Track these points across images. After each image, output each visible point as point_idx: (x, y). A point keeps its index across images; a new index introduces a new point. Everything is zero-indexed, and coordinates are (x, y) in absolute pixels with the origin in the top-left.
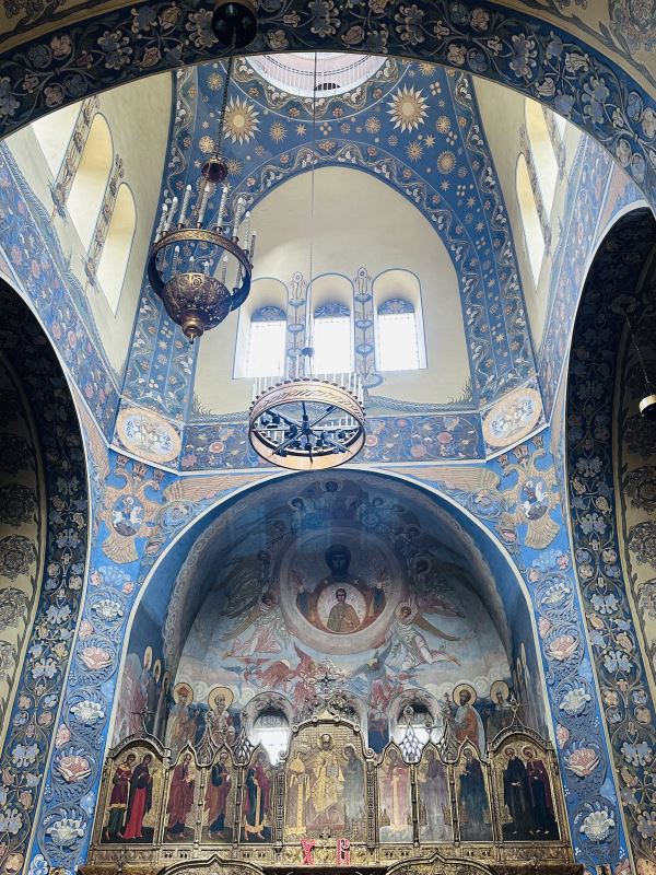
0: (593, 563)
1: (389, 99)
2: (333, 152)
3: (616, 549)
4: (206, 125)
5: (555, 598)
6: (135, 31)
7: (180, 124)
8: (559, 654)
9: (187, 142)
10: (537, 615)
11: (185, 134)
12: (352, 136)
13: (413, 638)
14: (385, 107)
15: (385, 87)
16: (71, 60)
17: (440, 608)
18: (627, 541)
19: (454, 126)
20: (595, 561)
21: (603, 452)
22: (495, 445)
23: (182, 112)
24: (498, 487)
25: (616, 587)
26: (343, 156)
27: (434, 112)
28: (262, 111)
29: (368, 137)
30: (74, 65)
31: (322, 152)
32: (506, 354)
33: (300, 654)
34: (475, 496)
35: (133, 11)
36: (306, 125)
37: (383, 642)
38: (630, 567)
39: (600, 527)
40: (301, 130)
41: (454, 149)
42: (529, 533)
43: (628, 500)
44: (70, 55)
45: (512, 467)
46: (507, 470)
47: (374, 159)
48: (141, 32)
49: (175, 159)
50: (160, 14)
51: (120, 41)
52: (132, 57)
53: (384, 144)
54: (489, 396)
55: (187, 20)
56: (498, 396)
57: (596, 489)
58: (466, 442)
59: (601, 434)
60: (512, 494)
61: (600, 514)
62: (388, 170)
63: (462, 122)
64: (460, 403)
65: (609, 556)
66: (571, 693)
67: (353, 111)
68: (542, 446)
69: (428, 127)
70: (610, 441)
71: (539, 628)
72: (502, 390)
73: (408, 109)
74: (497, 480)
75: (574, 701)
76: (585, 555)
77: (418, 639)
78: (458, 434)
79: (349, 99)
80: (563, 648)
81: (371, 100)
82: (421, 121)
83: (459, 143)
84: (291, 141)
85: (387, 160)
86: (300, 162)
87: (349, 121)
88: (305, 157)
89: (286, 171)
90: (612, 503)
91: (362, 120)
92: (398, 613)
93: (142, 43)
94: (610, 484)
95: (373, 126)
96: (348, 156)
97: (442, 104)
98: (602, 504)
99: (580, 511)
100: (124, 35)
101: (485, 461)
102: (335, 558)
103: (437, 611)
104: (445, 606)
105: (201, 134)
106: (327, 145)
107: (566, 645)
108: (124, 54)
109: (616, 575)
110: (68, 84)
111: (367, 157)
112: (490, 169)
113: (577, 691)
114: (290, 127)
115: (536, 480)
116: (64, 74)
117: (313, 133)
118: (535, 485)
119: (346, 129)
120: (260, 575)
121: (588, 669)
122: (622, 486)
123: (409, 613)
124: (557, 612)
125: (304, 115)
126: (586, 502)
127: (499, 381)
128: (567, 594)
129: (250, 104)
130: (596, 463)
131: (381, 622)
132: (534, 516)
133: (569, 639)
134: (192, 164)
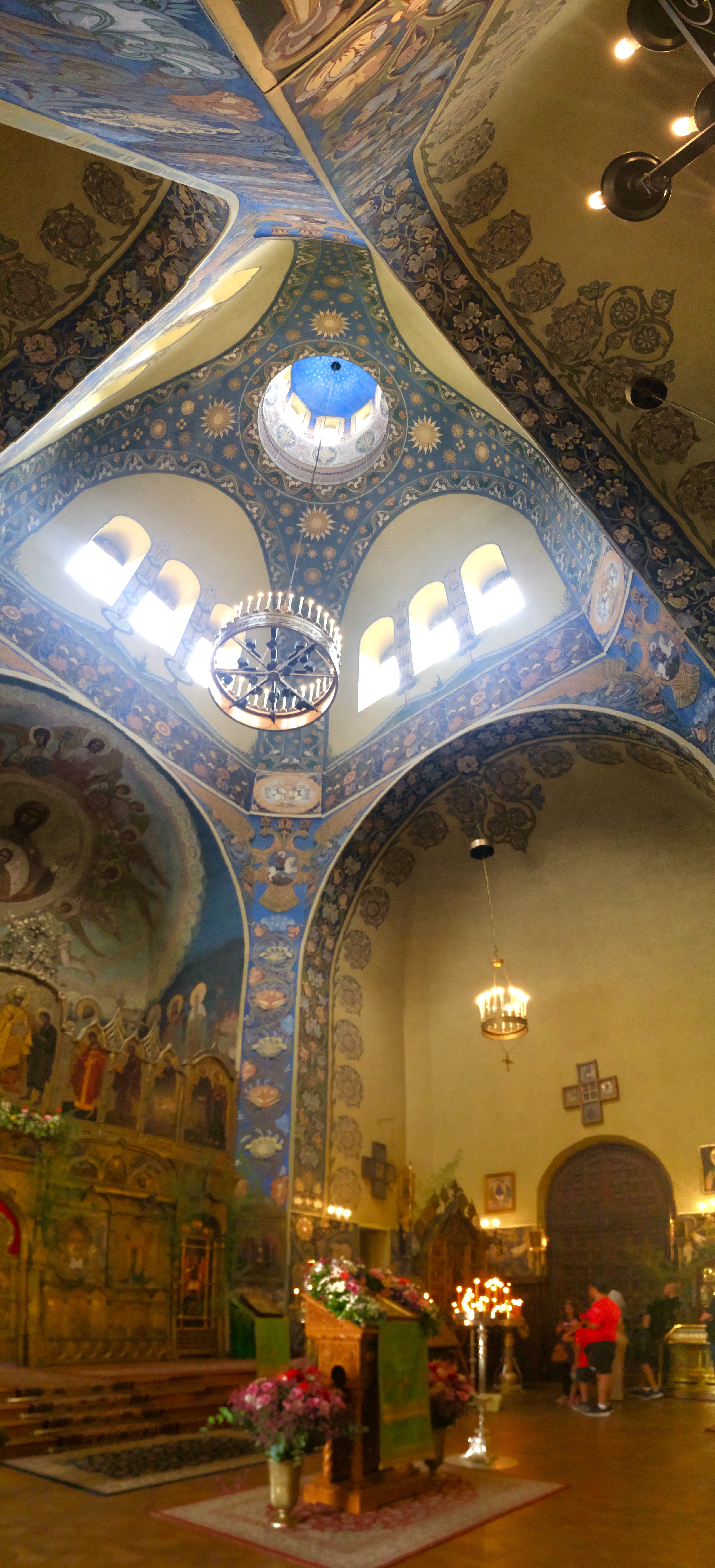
0: (318, 943)
1: (311, 507)
2: (248, 497)
3: (336, 940)
4: (201, 397)
5: (274, 957)
6: (486, 323)
7: (192, 378)
8: (264, 1004)
9: (182, 391)
10: (251, 965)
11: (186, 386)
12: (269, 502)
14: (304, 507)
15: (314, 498)
16: (452, 292)
18: (344, 939)
19: (336, 560)
20: (320, 943)
21: (366, 862)
22: (263, 805)
23: (200, 375)
24: (251, 841)
25: (324, 970)
26: (251, 507)
27: (330, 540)
28: (236, 430)
29: (277, 514)
30: (449, 294)
31: (241, 490)
32: (296, 742)
34: (232, 837)
35: (498, 316)
36: (249, 467)
38: (338, 959)
39: (334, 918)
40: (243, 465)
41: (325, 573)
42: (267, 894)
43: (359, 908)
44: (454, 289)
45: (270, 831)
46: (265, 831)
47: (268, 528)
48: (486, 329)
49: (164, 391)
50: (504, 335)
51: (475, 318)
52: (467, 331)
53: (283, 527)
54: (269, 765)
55: (507, 354)
56: (278, 769)
57: (345, 886)
58: (239, 789)
59: (374, 847)
60: (261, 854)
61: (338, 908)
62: (271, 543)
63: (343, 563)
64: (243, 753)
65: (329, 943)
66: (267, 1038)
67: (284, 490)
68: (307, 830)
69: (320, 545)
70: (375, 855)
71: (251, 976)
72: (285, 767)
73: (317, 523)
74: (251, 834)
75: (269, 1046)
76: (316, 934)
78: (236, 777)
79: (288, 481)
80: (270, 999)
81: (300, 495)
82: (318, 537)
83: (330, 572)
84: (231, 465)
85: (275, 537)
86: (223, 482)
87: (275, 492)
88: (229, 482)
89: (210, 477)
90: (349, 904)
91: (283, 500)
92: (58, 905)
93: (478, 333)
94: (356, 888)
95: (286, 510)
96: (254, 510)
97: (339, 541)
98: (343, 901)
99: (328, 897)
100: (480, 318)
101: (248, 813)
102: (28, 814)
104: (108, 920)
105: (193, 398)
106: (248, 490)
107: (274, 998)
108: (467, 325)
109: (328, 960)
110: (435, 297)
111: (265, 522)
112: (340, 607)
113: (274, 1039)
114: (241, 457)
115: (289, 854)
116: (442, 291)
117: (248, 476)
118: (287, 857)
119: (269, 494)
121: (291, 1024)
122: (362, 894)
123: (68, 911)
124: (273, 969)
125: (254, 460)
126: (335, 892)
127: (283, 758)
128: (288, 958)
129: (235, 418)
130: (357, 867)
131: (35, 903)
132: (278, 881)
133: (278, 994)
134: (168, 407)
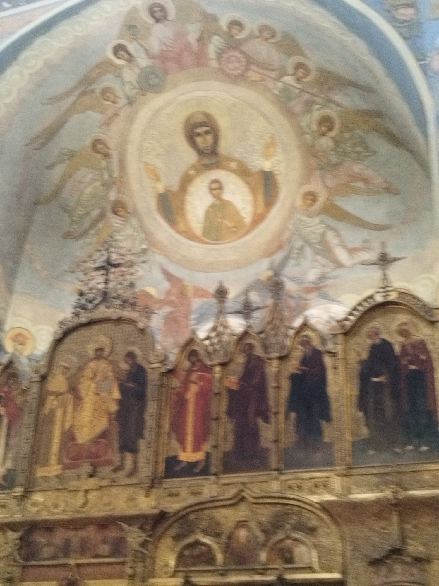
13: (323, 235)
17: (360, 185)
33: (169, 276)
37: (280, 247)
77: (330, 236)
92: (299, 202)
102: (199, 134)
103: (355, 191)
104: (366, 181)
120: (102, 175)
123: (314, 200)
